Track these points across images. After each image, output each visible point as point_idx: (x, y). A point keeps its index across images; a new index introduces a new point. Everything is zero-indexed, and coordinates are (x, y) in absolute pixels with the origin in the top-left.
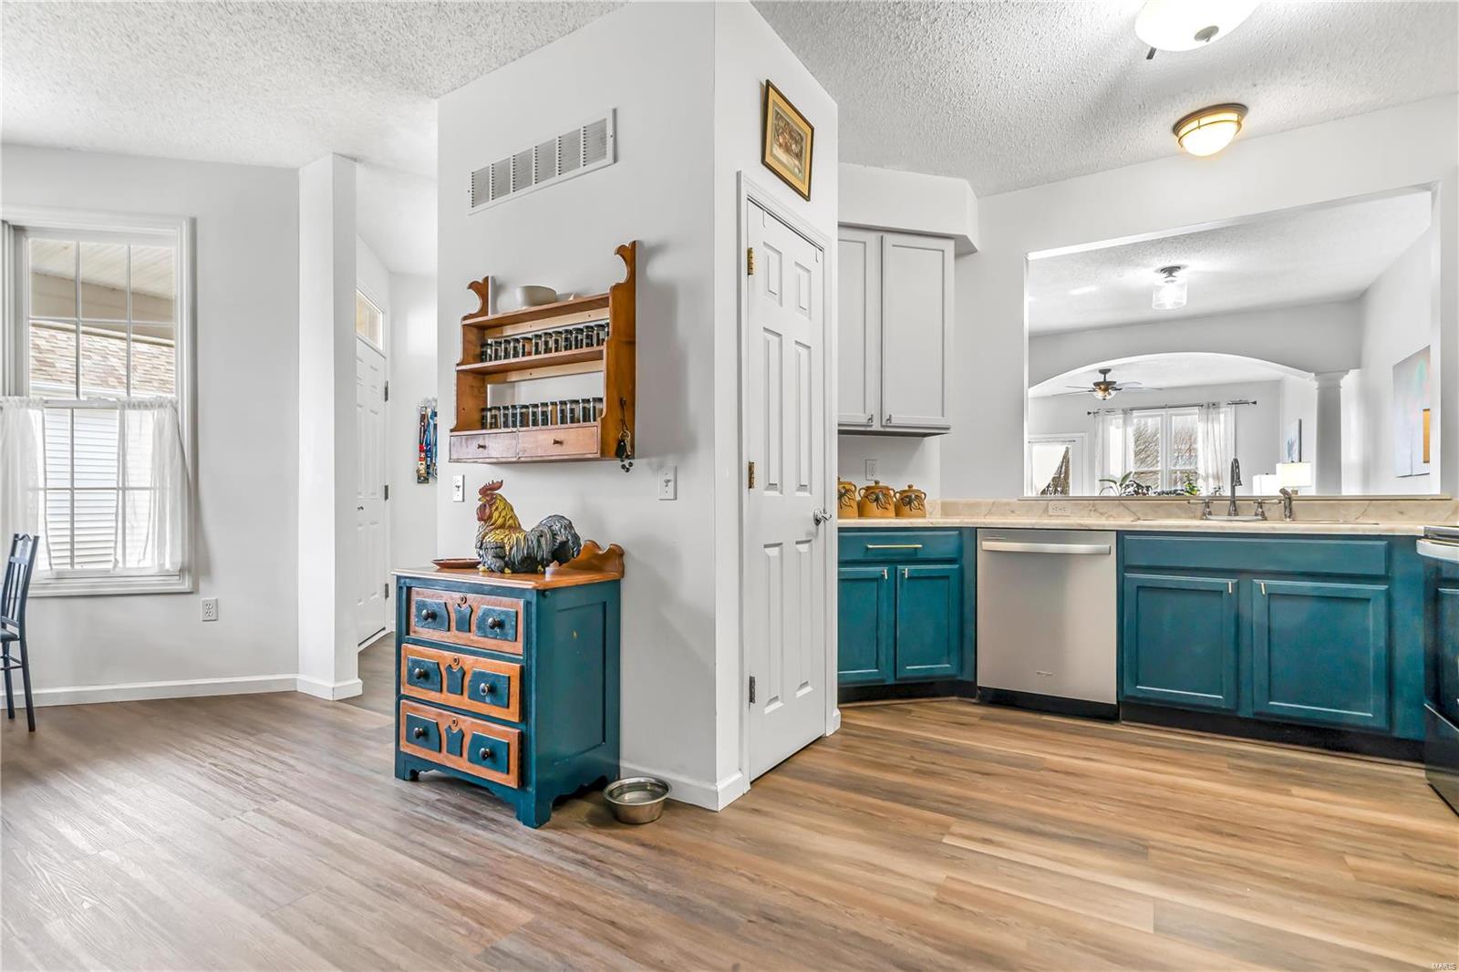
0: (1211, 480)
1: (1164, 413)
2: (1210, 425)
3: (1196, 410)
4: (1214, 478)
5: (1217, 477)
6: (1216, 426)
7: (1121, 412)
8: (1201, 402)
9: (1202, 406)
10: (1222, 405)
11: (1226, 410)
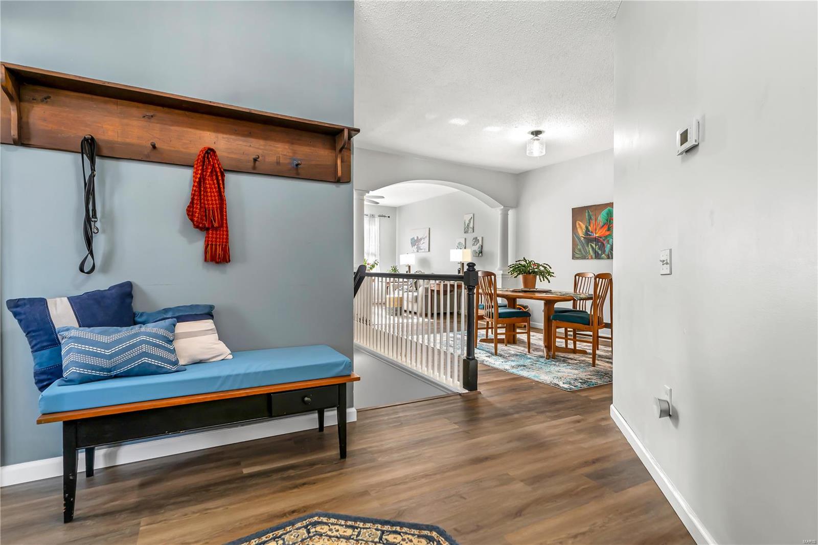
4: (372, 254)
5: (375, 255)
6: (374, 227)
8: (367, 213)
9: (367, 215)
10: (376, 216)
11: (377, 219)
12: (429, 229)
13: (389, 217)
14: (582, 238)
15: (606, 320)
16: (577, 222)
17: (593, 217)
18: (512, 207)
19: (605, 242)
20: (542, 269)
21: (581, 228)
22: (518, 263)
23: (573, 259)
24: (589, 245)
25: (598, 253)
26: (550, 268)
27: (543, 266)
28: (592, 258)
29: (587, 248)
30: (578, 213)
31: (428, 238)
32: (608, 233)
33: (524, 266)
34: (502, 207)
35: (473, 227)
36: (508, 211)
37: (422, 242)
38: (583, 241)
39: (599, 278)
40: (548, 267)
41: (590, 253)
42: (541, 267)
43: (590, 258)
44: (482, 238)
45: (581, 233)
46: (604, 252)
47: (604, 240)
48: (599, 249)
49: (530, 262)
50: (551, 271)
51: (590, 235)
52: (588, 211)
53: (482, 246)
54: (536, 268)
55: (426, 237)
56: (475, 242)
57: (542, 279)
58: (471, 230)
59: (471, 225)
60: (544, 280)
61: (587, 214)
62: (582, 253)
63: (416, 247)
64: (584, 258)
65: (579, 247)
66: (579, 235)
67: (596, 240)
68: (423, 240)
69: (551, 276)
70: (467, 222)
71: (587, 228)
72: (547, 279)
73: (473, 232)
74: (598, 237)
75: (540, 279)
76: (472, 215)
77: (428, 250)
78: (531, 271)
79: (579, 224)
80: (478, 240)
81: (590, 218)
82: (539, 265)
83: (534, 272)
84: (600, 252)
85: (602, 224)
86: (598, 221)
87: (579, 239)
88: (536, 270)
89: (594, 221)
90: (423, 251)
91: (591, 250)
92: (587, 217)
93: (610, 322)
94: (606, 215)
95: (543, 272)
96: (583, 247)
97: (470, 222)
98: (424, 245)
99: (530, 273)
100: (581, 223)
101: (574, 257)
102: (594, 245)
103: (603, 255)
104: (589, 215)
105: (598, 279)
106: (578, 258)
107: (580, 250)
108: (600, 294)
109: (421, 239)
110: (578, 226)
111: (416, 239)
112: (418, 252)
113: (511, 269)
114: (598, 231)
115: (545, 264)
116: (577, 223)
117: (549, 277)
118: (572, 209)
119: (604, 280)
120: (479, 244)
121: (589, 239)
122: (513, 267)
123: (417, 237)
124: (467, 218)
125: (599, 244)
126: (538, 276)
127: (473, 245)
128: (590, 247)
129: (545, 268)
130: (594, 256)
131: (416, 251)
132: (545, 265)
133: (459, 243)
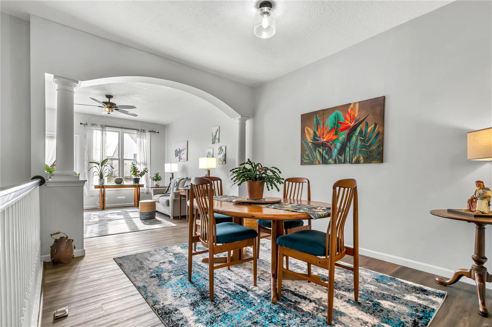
0: (142, 165)
1: (120, 131)
2: (142, 139)
3: (135, 132)
4: (143, 164)
5: (145, 164)
6: (144, 140)
7: (100, 126)
8: (138, 128)
9: (138, 130)
10: (147, 131)
11: (148, 134)
12: (188, 141)
13: (158, 132)
14: (310, 144)
15: (348, 243)
16: (306, 127)
17: (321, 122)
18: (249, 118)
19: (332, 147)
20: (270, 173)
21: (309, 133)
22: (243, 166)
23: (301, 164)
24: (317, 150)
25: (325, 158)
26: (280, 172)
27: (271, 171)
28: (319, 164)
29: (315, 153)
30: (306, 118)
31: (186, 150)
32: (335, 137)
33: (249, 171)
34: (240, 117)
35: (219, 138)
36: (246, 121)
37: (182, 153)
38: (311, 147)
39: (340, 187)
40: (277, 172)
41: (317, 159)
42: (268, 171)
43: (317, 163)
44: (226, 147)
45: (309, 139)
46: (331, 157)
47: (331, 145)
48: (327, 154)
49: (256, 166)
50: (281, 177)
51: (318, 140)
52: (316, 116)
53: (225, 155)
54: (263, 173)
55: (185, 148)
56: (220, 151)
57: (270, 187)
58: (217, 140)
59: (217, 137)
60: (272, 188)
61: (315, 119)
62: (310, 159)
63: (178, 157)
64: (312, 163)
65: (307, 153)
66: (307, 140)
67: (324, 145)
68: (183, 151)
69: (280, 184)
70: (214, 134)
71: (315, 133)
72: (276, 186)
73: (219, 142)
74: (326, 142)
75: (268, 187)
76: (218, 128)
77: (186, 160)
78: (257, 176)
79: (307, 130)
80: (223, 149)
81: (318, 124)
82: (266, 169)
83: (261, 178)
84: (327, 157)
85: (329, 128)
86: (326, 126)
87: (307, 144)
88: (264, 175)
89: (321, 126)
90: (183, 160)
91: (318, 155)
92: (315, 122)
93: (352, 247)
94: (333, 119)
95: (273, 178)
96: (311, 152)
97: (216, 134)
98: (184, 156)
99: (256, 179)
100: (309, 129)
101: (302, 163)
102: (321, 150)
103: (330, 160)
104: (317, 121)
105: (338, 188)
106: (306, 164)
107: (308, 156)
108: (342, 208)
109: (182, 151)
110: (306, 132)
111: (178, 150)
112: (179, 161)
113: (235, 175)
114: (326, 136)
115: (273, 167)
116: (306, 129)
117: (278, 184)
118: (301, 115)
119: (346, 189)
120: (223, 153)
121: (317, 145)
122: (237, 171)
123: (179, 149)
124: (214, 130)
125: (327, 148)
126: (265, 183)
127: (219, 154)
128: (317, 152)
129: (274, 172)
130: (321, 162)
131: (178, 161)
132: (274, 169)
133: (209, 153)
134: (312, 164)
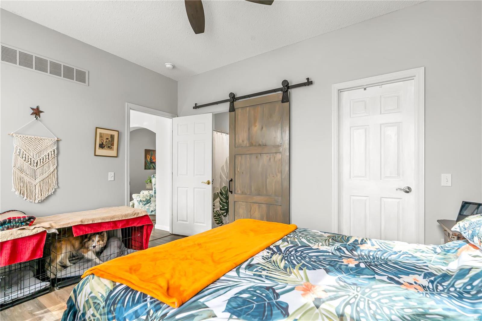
16: (146, 154)
17: (153, 154)
21: (149, 158)
28: (152, 169)
38: (149, 163)
45: (149, 160)
61: (151, 153)
62: (149, 167)
65: (148, 165)
81: (152, 155)
87: (148, 161)
91: (152, 166)
100: (149, 156)
101: (145, 169)
102: (153, 164)
106: (147, 169)
107: (148, 166)
110: (147, 157)
118: (145, 150)
121: (152, 162)
134: (150, 169)
